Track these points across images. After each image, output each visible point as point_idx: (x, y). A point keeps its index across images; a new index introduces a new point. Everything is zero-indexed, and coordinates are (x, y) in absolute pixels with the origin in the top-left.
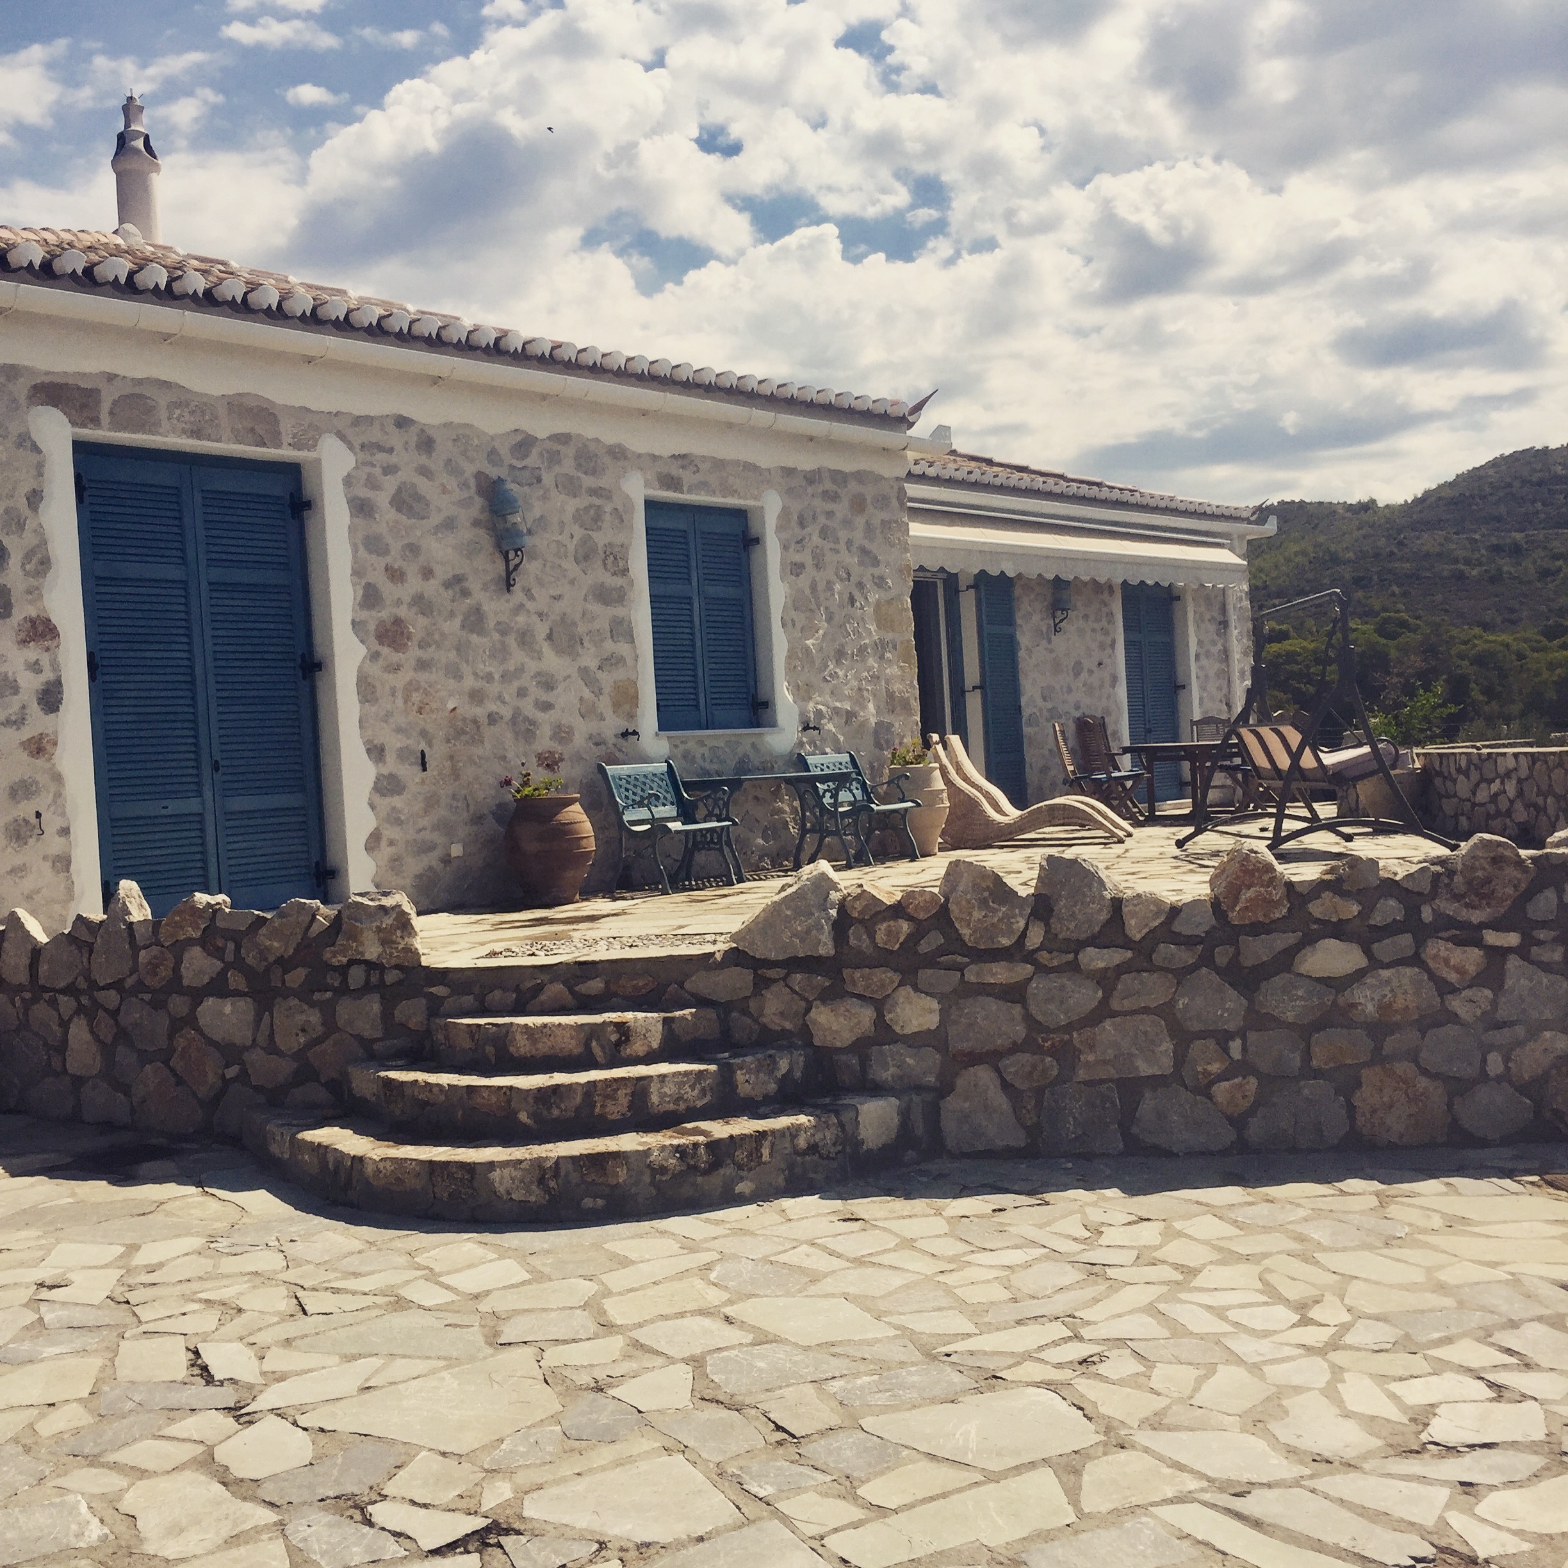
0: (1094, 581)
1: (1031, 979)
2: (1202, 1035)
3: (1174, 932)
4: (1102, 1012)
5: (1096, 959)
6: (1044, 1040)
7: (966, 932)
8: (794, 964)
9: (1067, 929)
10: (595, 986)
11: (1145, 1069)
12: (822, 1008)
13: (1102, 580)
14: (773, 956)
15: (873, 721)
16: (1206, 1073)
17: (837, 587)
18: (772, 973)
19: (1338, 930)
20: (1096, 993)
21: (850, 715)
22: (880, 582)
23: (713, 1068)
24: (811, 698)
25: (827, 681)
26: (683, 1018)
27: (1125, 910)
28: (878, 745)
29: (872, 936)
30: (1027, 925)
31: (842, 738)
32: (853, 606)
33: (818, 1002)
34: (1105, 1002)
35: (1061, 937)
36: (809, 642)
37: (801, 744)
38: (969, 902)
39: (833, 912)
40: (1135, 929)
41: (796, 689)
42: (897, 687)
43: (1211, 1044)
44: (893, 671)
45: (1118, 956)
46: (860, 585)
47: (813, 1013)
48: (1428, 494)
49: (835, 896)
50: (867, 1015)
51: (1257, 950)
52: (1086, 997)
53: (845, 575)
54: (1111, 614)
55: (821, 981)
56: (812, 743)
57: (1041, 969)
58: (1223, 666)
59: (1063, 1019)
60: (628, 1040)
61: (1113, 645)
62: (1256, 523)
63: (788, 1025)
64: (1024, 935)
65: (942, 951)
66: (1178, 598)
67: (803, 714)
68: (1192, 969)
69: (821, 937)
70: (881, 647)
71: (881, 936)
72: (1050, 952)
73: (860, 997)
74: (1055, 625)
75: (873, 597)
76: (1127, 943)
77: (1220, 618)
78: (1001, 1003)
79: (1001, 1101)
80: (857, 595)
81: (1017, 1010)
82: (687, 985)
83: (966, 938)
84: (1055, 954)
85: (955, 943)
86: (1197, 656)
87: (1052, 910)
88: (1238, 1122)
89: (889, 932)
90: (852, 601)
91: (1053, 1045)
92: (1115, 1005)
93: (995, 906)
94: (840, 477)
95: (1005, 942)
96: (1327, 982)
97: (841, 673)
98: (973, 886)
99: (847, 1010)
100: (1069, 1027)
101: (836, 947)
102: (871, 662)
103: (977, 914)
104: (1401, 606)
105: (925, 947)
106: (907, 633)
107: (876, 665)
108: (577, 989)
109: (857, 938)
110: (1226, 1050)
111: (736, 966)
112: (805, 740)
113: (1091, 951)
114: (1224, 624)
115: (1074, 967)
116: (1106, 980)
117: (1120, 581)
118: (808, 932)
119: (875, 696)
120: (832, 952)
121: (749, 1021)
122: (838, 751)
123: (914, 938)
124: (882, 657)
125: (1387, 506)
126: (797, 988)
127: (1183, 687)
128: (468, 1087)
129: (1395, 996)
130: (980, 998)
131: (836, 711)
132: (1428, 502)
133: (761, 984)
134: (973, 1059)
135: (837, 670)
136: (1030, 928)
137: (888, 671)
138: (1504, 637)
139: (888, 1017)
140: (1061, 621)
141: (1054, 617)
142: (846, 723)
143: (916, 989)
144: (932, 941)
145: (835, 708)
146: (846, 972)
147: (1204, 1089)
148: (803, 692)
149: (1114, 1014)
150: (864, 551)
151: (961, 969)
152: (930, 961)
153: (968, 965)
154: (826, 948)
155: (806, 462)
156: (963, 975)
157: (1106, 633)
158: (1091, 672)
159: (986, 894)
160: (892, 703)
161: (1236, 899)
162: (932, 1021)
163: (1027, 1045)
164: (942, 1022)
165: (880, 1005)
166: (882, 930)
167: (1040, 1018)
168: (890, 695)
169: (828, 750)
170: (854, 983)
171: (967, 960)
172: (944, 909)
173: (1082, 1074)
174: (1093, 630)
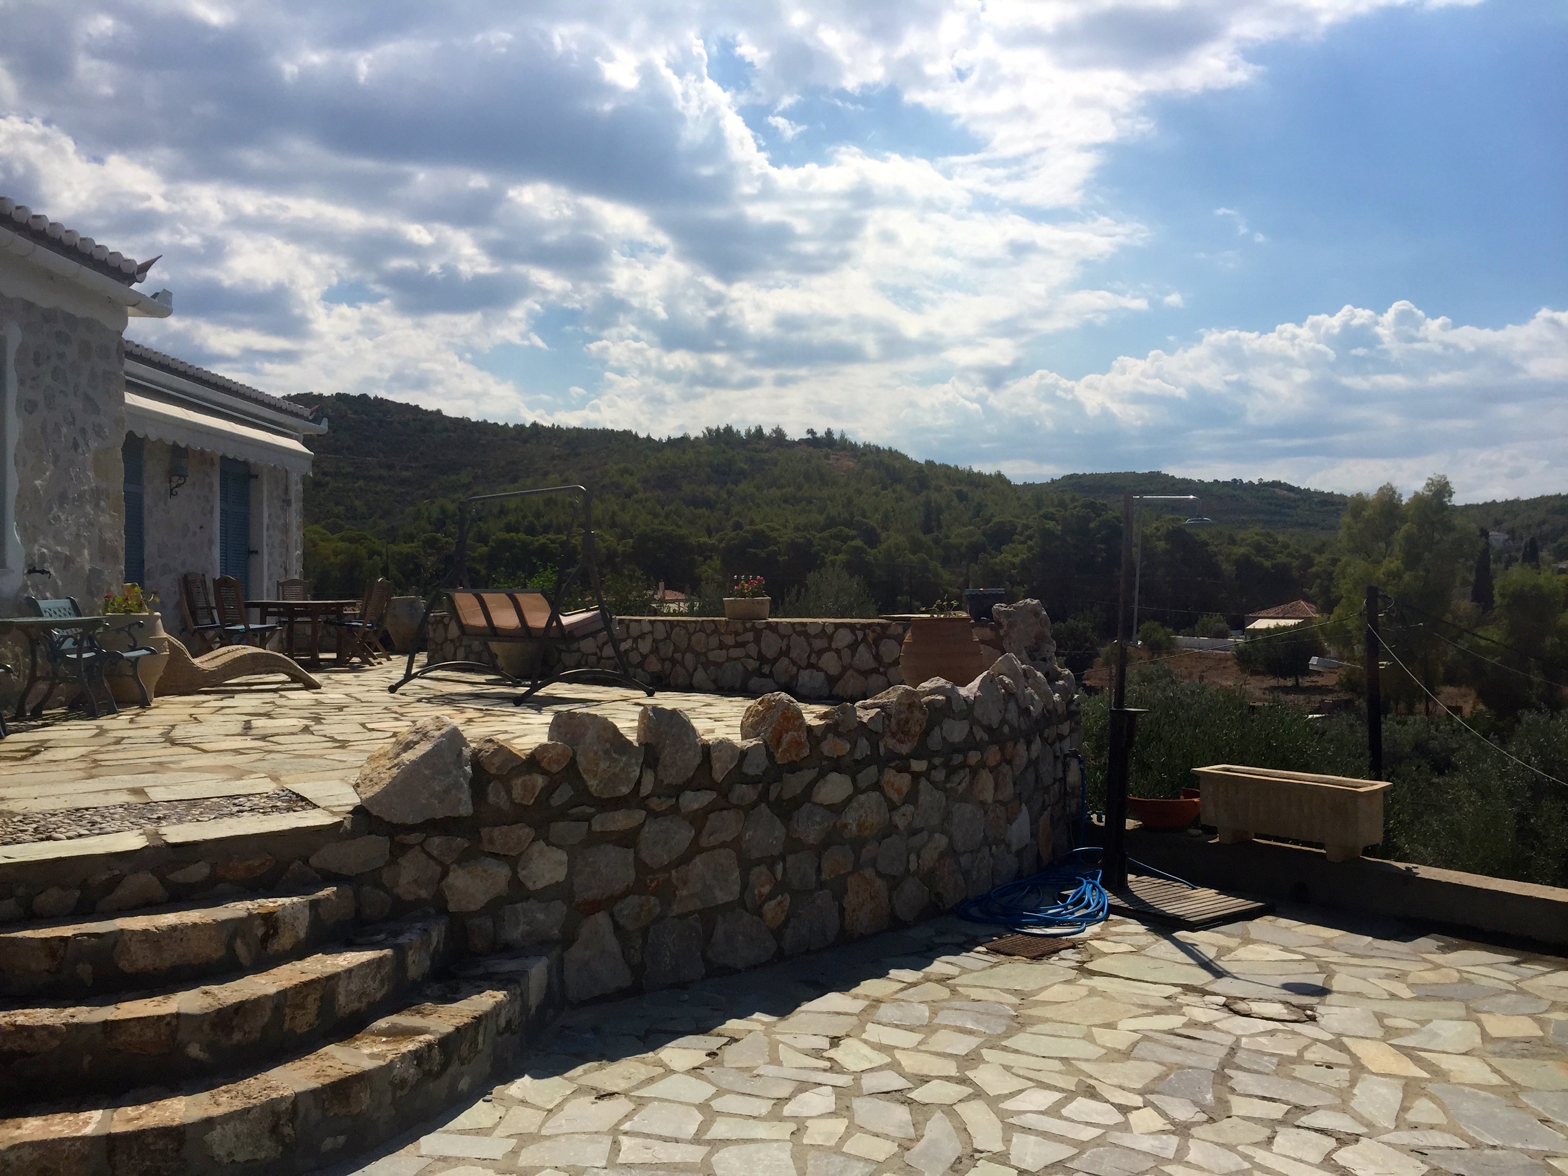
0: (202, 452)
1: (642, 825)
2: (758, 862)
3: (743, 773)
4: (694, 849)
5: (693, 801)
6: (652, 881)
7: (593, 784)
8: (432, 826)
9: (672, 776)
10: (199, 871)
11: (722, 897)
12: (460, 872)
14: (410, 820)
15: (87, 567)
16: (761, 895)
17: (64, 430)
18: (413, 838)
19: (837, 765)
20: (690, 832)
21: (68, 561)
22: (98, 431)
23: (387, 952)
24: (36, 541)
25: (50, 523)
26: (327, 898)
27: (714, 755)
28: (90, 593)
29: (509, 792)
30: (641, 772)
31: (60, 583)
32: (76, 450)
33: (455, 866)
34: (695, 840)
35: (665, 783)
36: (38, 482)
37: (25, 588)
38: (596, 753)
39: (468, 769)
40: (718, 774)
41: (23, 530)
42: (108, 535)
43: (763, 868)
44: (105, 519)
45: (706, 798)
46: (83, 431)
47: (451, 879)
49: (467, 752)
50: (502, 873)
51: (794, 784)
52: (684, 835)
53: (71, 420)
54: (211, 485)
55: (461, 843)
56: (35, 587)
57: (653, 814)
58: (284, 537)
59: (666, 859)
60: (276, 932)
61: (211, 511)
62: (313, 421)
63: (423, 894)
64: (638, 783)
65: (573, 803)
66: (256, 476)
67: (29, 555)
68: (754, 805)
69: (462, 796)
70: (97, 494)
71: (517, 792)
72: (659, 798)
73: (496, 856)
74: (171, 490)
75: (94, 444)
76: (712, 786)
77: (284, 497)
78: (618, 849)
79: (612, 944)
80: (80, 441)
81: (630, 855)
82: (313, 861)
83: (593, 790)
84: (663, 799)
85: (583, 795)
86: (268, 526)
87: (658, 759)
88: (777, 934)
89: (525, 787)
90: (76, 446)
91: (657, 886)
92: (703, 842)
93: (615, 756)
94: (71, 320)
95: (625, 790)
96: (829, 807)
97: (63, 517)
98: (598, 737)
99: (485, 871)
100: (667, 868)
101: (474, 804)
102: (88, 508)
103: (603, 765)
105: (557, 800)
106: (117, 484)
107: (92, 512)
108: (171, 877)
109: (495, 796)
110: (773, 873)
111: (370, 833)
112: (29, 583)
113: (689, 794)
114: (288, 502)
115: (675, 810)
116: (698, 819)
117: (221, 453)
118: (447, 791)
119: (89, 543)
120: (471, 812)
121: (382, 893)
122: (57, 597)
123: (549, 791)
124: (97, 505)
126: (435, 853)
127: (257, 552)
128: (105, 1023)
129: (867, 816)
130: (602, 847)
131: (57, 555)
133: (398, 850)
134: (593, 907)
135: (60, 514)
136: (644, 774)
137: (101, 519)
139: (522, 874)
140: (178, 486)
141: (170, 481)
142: (65, 567)
143: (549, 844)
144: (563, 795)
145: (57, 552)
146: (484, 831)
147: (758, 911)
148: (30, 534)
149: (701, 850)
150: (87, 398)
151: (588, 819)
152: (562, 814)
153: (593, 815)
154: (466, 809)
155: (45, 299)
156: (590, 825)
157: (208, 500)
158: (195, 534)
159: (608, 745)
160: (103, 551)
161: (779, 743)
162: (560, 874)
163: (638, 888)
164: (569, 875)
165: (513, 862)
166: (517, 783)
167: (648, 860)
168: (102, 542)
169: (48, 595)
170: (491, 841)
171: (593, 810)
172: (573, 763)
173: (676, 909)
174: (198, 497)
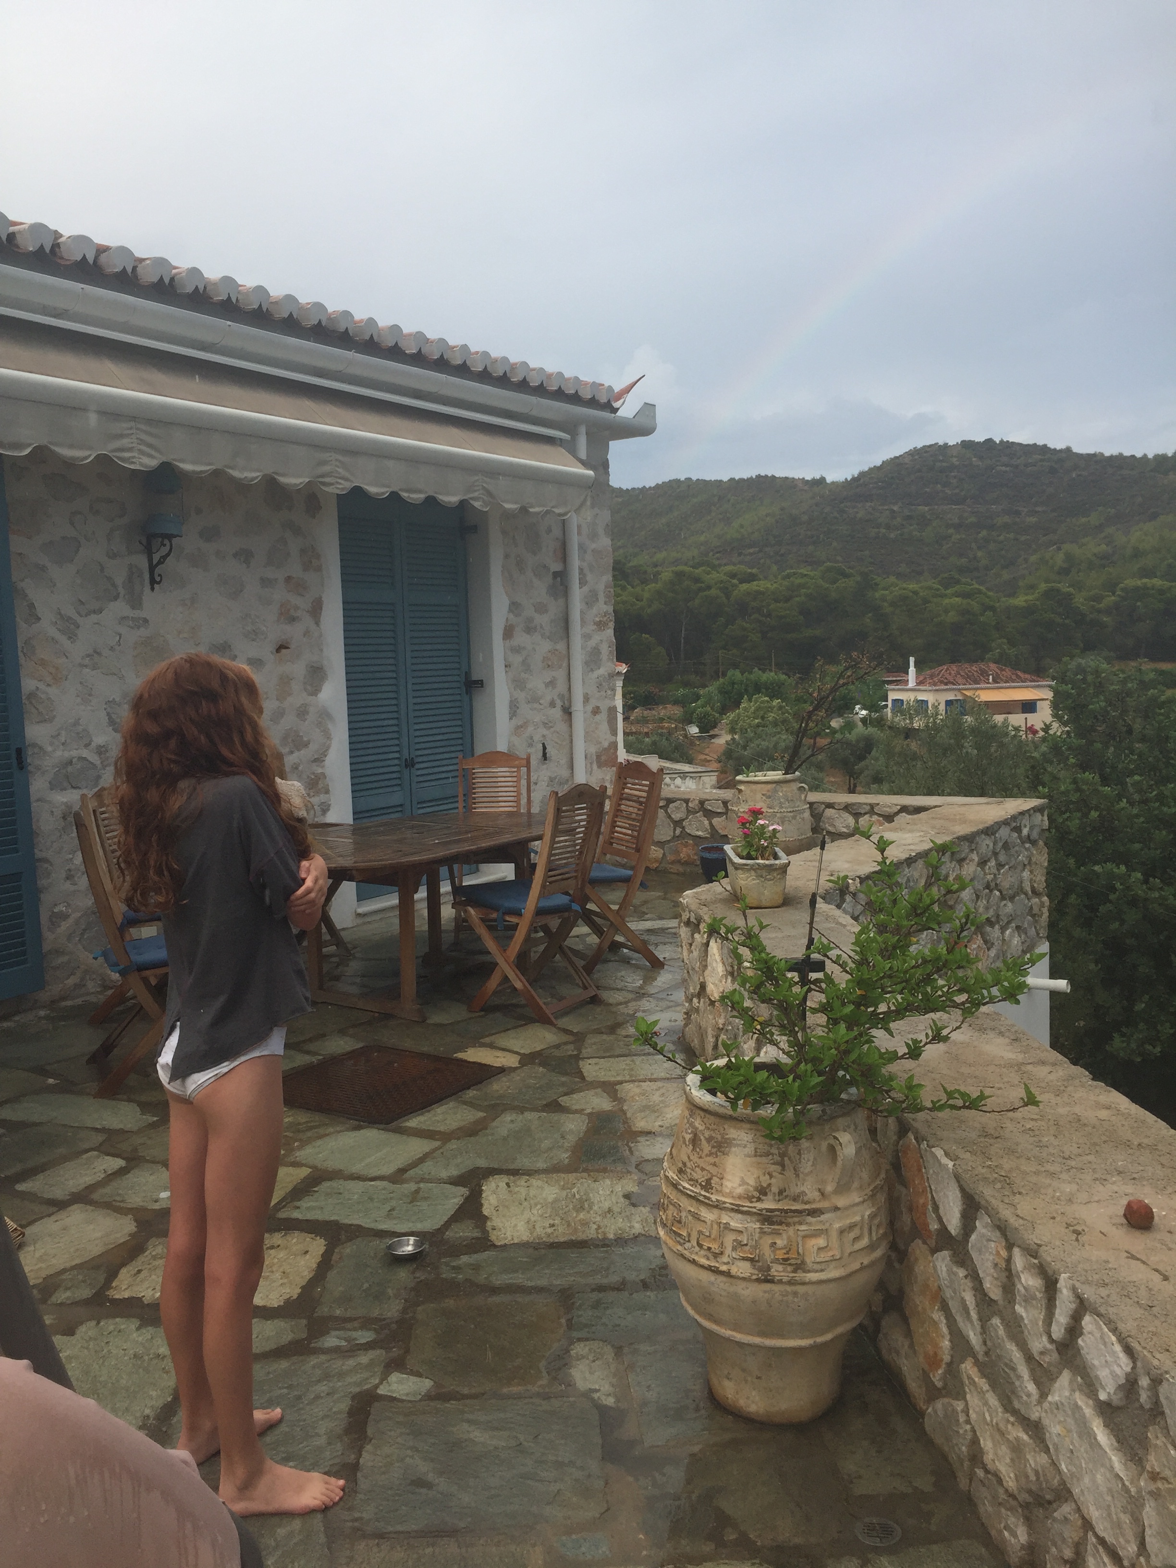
13: (294, 480)
48: (862, 474)
54: (311, 551)
58: (561, 646)
66: (474, 529)
74: (152, 569)
77: (557, 567)
86: (508, 633)
104: (839, 558)
114: (563, 576)
125: (833, 483)
127: (482, 683)
132: (862, 481)
138: (913, 586)
140: (170, 559)
141: (148, 551)
157: (296, 586)
174: (266, 582)
